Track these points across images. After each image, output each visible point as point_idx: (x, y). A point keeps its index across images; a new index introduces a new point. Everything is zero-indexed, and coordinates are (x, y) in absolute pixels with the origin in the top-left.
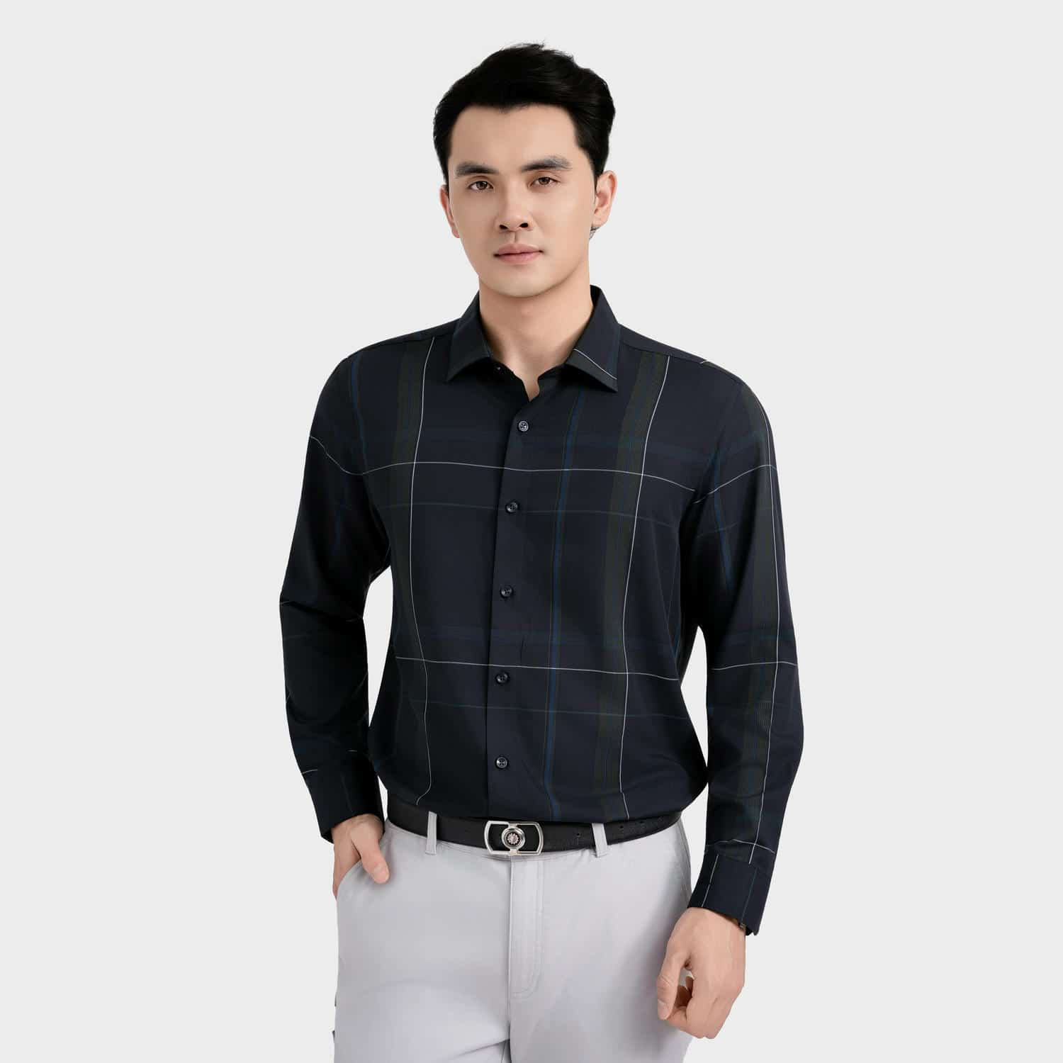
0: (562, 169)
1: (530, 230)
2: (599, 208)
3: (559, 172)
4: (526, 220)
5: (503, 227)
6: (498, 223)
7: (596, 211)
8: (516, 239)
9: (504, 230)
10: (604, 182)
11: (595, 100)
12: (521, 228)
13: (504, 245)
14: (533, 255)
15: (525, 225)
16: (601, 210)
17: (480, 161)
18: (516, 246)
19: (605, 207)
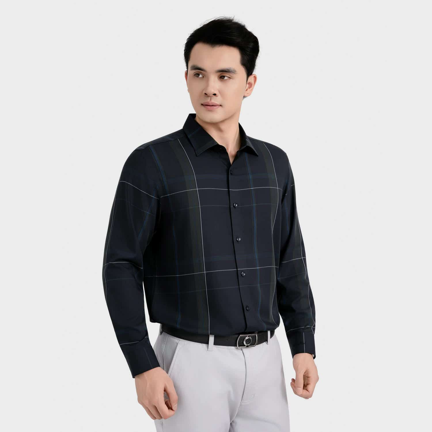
0: (233, 73)
1: (217, 97)
2: (249, 89)
3: (231, 74)
4: (215, 92)
5: (206, 94)
6: (204, 92)
7: (247, 90)
8: (211, 100)
9: (206, 95)
10: (251, 79)
11: (251, 45)
12: (213, 95)
13: (206, 101)
14: (217, 107)
15: (215, 95)
16: (249, 90)
17: (200, 65)
18: (210, 103)
19: (251, 89)
